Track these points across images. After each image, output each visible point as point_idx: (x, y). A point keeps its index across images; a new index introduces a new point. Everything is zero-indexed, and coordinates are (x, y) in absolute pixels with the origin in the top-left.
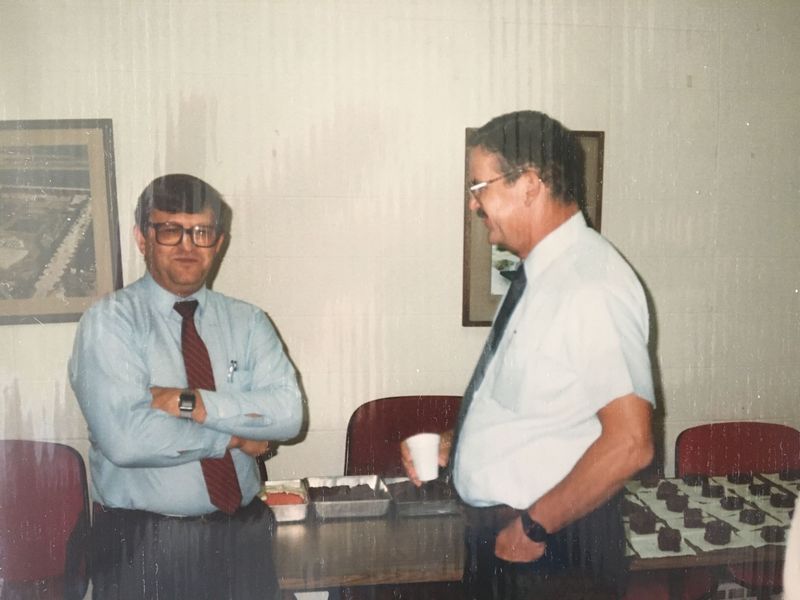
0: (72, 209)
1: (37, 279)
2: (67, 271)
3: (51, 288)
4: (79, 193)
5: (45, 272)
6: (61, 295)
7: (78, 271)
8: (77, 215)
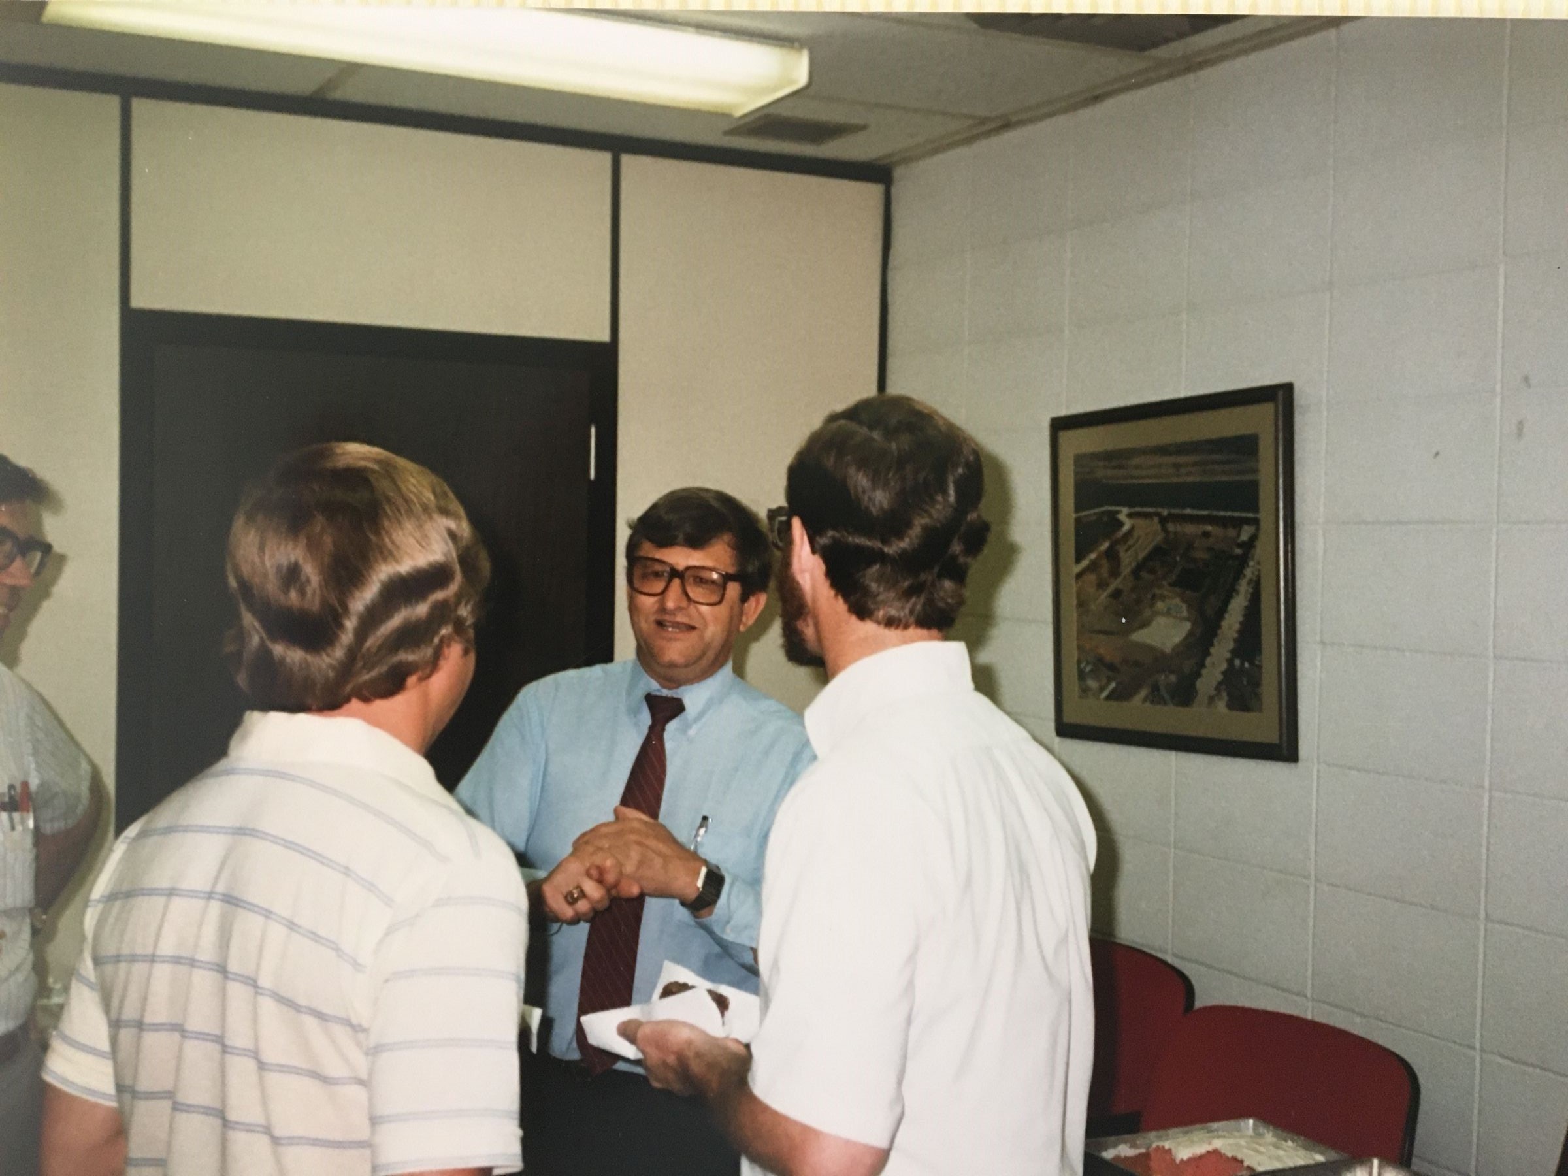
0: (1238, 551)
1: (1198, 675)
2: (1230, 662)
3: (1213, 692)
4: (1248, 521)
5: (1208, 661)
6: (1221, 706)
7: (1242, 664)
8: (1243, 561)
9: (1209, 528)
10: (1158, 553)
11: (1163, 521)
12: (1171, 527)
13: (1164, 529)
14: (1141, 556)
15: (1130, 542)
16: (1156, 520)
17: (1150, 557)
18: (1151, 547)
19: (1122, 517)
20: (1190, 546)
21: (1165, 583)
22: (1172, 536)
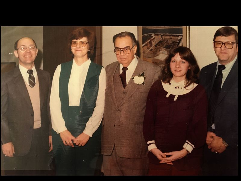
9: (172, 37)
10: (160, 42)
11: (162, 36)
12: (163, 37)
13: (162, 38)
14: (157, 43)
15: (154, 40)
16: (160, 36)
17: (159, 43)
18: (159, 41)
19: (152, 35)
20: (167, 41)
21: (162, 47)
22: (163, 39)
